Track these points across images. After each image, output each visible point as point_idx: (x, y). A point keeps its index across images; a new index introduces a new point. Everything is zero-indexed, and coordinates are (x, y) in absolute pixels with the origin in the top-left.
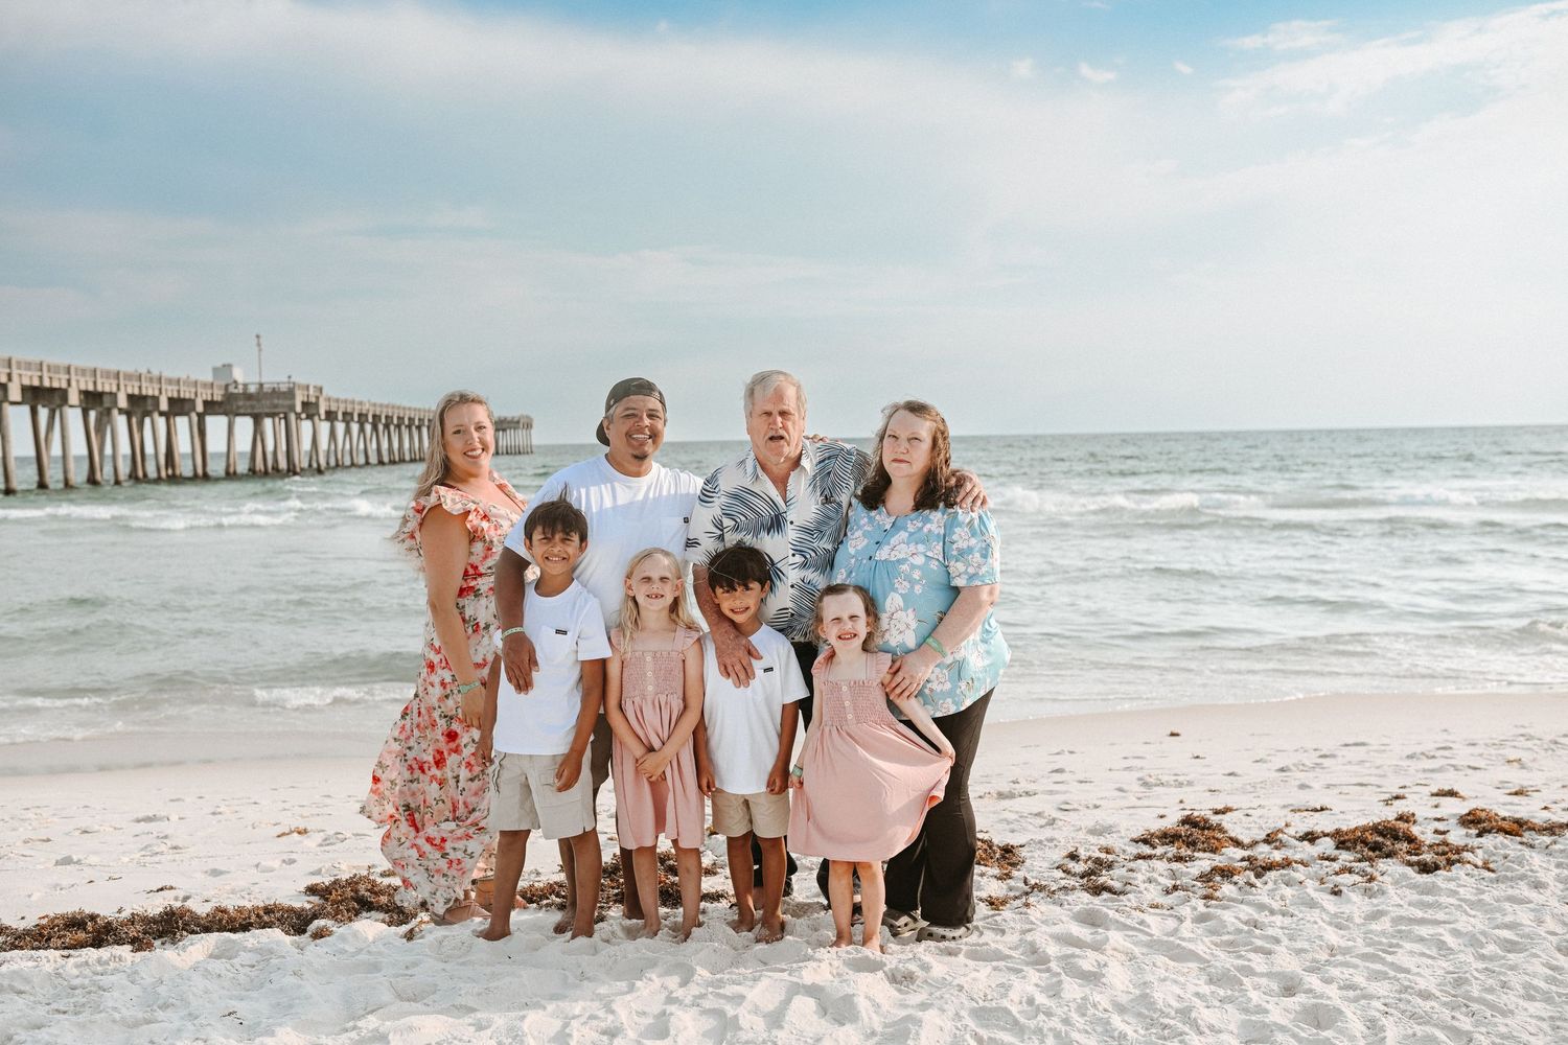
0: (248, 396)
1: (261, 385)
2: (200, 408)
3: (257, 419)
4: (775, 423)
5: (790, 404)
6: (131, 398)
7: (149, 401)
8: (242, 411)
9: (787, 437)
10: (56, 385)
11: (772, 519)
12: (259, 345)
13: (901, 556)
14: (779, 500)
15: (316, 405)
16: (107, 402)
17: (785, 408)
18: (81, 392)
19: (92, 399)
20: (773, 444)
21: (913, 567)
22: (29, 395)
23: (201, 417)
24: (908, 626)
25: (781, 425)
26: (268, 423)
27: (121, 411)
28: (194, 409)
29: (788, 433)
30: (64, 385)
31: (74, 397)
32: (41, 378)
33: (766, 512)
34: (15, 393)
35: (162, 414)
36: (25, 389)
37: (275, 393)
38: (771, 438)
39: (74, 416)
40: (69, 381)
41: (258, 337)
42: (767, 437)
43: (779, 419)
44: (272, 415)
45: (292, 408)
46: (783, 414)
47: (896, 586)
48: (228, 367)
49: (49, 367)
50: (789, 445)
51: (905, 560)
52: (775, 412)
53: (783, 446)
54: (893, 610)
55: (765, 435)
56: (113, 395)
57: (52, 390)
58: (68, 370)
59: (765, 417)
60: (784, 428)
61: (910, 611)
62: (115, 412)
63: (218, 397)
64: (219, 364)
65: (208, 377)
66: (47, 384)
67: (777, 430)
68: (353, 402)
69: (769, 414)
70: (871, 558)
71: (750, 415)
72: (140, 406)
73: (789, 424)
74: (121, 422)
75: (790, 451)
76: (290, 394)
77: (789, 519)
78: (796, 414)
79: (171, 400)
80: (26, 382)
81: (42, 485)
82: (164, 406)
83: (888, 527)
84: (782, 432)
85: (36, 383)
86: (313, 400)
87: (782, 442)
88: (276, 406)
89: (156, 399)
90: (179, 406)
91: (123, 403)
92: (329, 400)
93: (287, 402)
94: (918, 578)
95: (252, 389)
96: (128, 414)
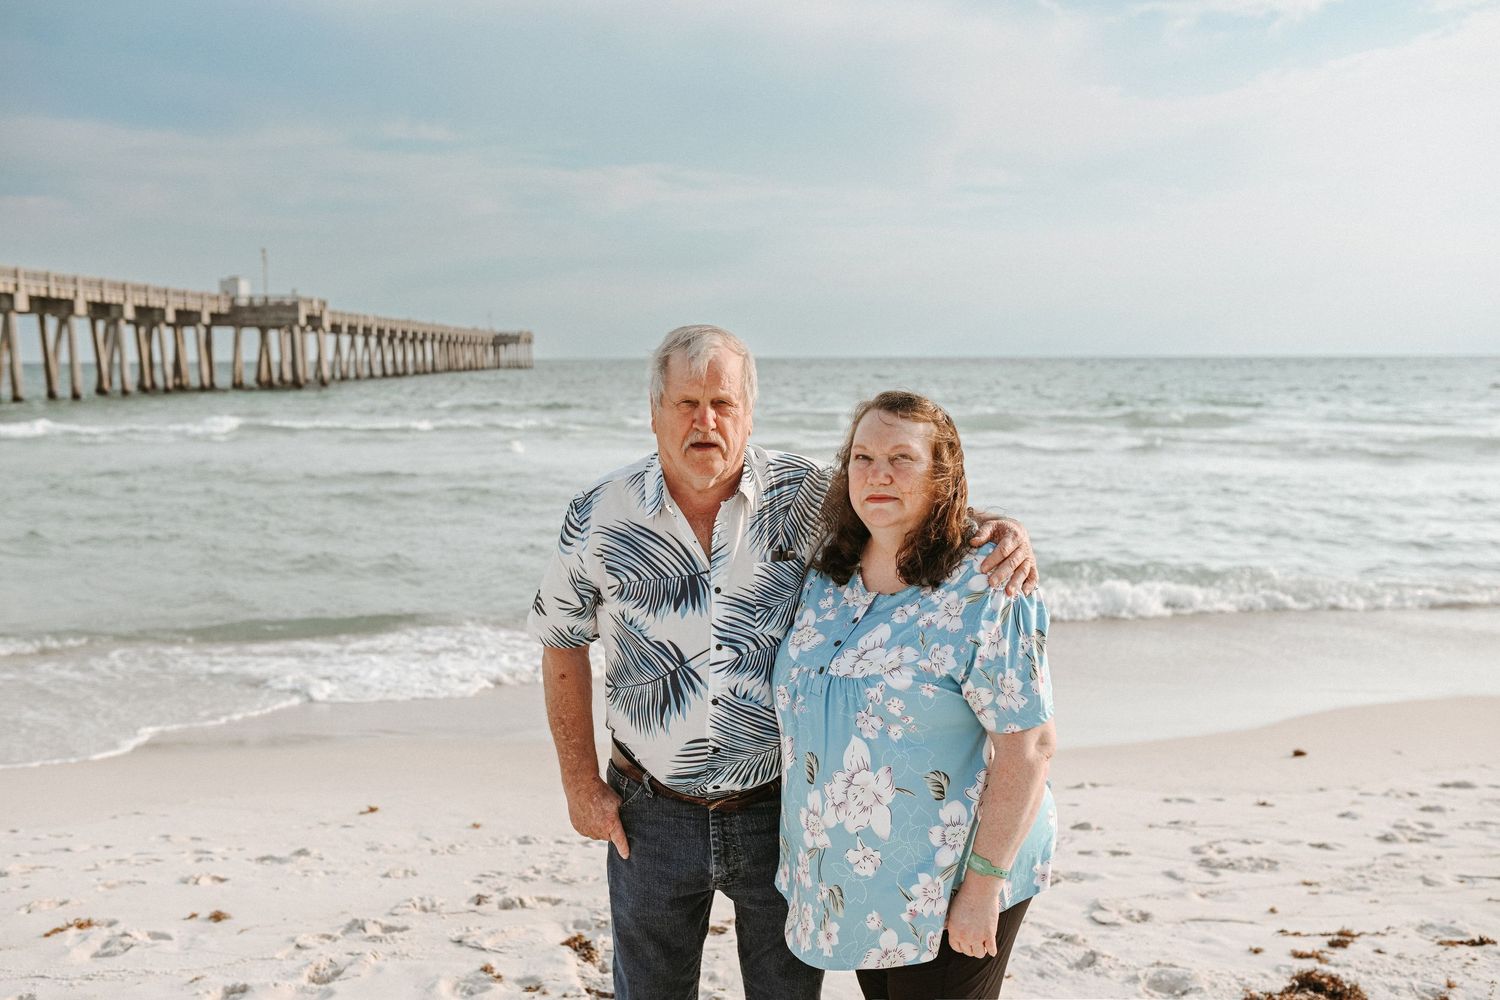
0: (252, 308)
1: (266, 299)
2: (206, 319)
3: (264, 331)
4: (703, 421)
5: (730, 389)
6: (138, 309)
7: (157, 313)
8: (248, 322)
9: (724, 445)
10: (63, 295)
11: (684, 582)
12: (264, 258)
13: (872, 671)
14: (697, 551)
15: (320, 319)
16: (114, 313)
17: (722, 393)
18: (88, 303)
19: (100, 310)
20: (697, 454)
21: (890, 692)
22: (36, 304)
23: (208, 328)
24: (878, 798)
25: (713, 425)
26: (273, 335)
27: (128, 322)
28: (199, 320)
29: (725, 438)
30: (71, 296)
31: (81, 308)
32: (48, 289)
33: (673, 569)
34: (22, 303)
35: (168, 325)
36: (32, 300)
37: (280, 306)
38: (697, 446)
39: (80, 326)
40: (76, 293)
41: (264, 251)
42: (687, 444)
43: (711, 413)
44: (278, 327)
45: (296, 321)
46: (719, 404)
47: (859, 725)
48: (234, 281)
49: (57, 279)
50: (725, 457)
51: (879, 678)
52: (705, 401)
53: (711, 459)
54: (854, 768)
55: (685, 437)
56: (120, 307)
57: (59, 301)
58: (75, 281)
59: (685, 408)
60: (720, 429)
61: (882, 771)
62: (122, 323)
63: (224, 308)
64: (225, 276)
65: (216, 290)
66: (54, 294)
67: (705, 434)
68: (357, 316)
69: (694, 404)
70: (822, 669)
71: (660, 401)
72: (147, 317)
73: (728, 422)
74: (128, 333)
75: (722, 467)
76: (294, 307)
77: (714, 584)
78: (741, 405)
79: (178, 313)
80: (34, 292)
81: (51, 395)
82: (171, 317)
83: (860, 614)
84: (715, 437)
85: (43, 293)
86: (317, 313)
87: (714, 452)
88: (280, 319)
89: (162, 311)
90: (186, 318)
91: (129, 313)
92: (333, 313)
93: (291, 315)
94: (898, 714)
95: (257, 302)
96: (136, 324)
